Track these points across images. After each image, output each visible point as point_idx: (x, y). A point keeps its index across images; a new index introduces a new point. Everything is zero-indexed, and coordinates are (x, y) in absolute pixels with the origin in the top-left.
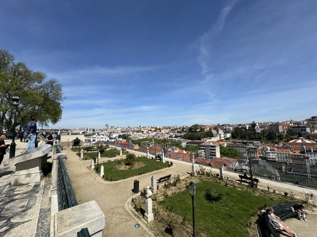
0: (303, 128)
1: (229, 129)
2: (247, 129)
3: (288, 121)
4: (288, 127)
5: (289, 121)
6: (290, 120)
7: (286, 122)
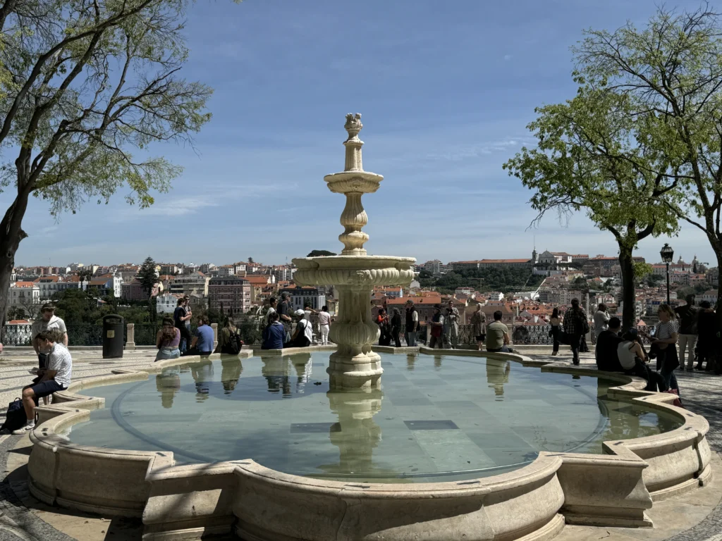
0: (310, 294)
1: (22, 296)
2: (117, 295)
3: (239, 264)
4: (264, 290)
5: (243, 264)
6: (246, 261)
7: (234, 266)
